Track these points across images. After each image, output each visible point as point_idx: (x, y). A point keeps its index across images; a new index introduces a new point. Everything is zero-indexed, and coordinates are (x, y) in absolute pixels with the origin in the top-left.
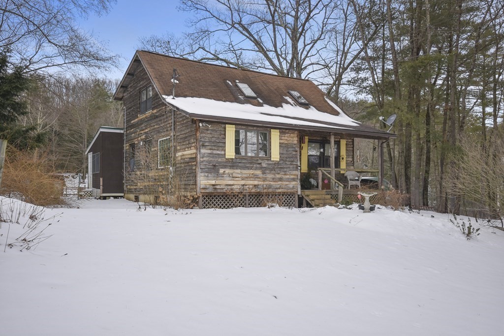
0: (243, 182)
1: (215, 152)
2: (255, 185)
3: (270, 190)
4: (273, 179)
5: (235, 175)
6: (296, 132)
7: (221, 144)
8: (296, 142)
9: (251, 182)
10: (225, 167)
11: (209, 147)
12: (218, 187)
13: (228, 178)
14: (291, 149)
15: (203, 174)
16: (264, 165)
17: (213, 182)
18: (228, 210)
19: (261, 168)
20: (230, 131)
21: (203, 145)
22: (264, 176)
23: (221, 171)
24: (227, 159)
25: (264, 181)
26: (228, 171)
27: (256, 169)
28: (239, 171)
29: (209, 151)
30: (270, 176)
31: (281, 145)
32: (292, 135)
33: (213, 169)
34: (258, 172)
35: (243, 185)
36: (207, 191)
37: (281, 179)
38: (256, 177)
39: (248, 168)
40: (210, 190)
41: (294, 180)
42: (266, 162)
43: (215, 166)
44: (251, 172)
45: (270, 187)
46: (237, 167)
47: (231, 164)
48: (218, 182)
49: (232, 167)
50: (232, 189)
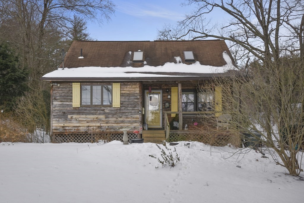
0: (88, 124)
1: (65, 103)
2: (98, 127)
3: (112, 130)
4: (115, 121)
5: (80, 119)
6: (138, 84)
7: (69, 97)
8: (138, 92)
9: (94, 124)
10: (73, 113)
11: (59, 100)
12: (67, 128)
13: (75, 122)
14: (133, 98)
15: (55, 119)
16: (107, 111)
17: (62, 125)
18: (81, 144)
19: (104, 113)
20: (76, 88)
21: (55, 99)
22: (107, 120)
23: (69, 117)
24: (74, 108)
25: (107, 123)
26: (75, 116)
27: (100, 114)
28: (84, 116)
29: (60, 103)
30: (112, 119)
31: (122, 95)
32: (134, 86)
33: (64, 115)
34: (102, 117)
35: (88, 127)
36: (58, 131)
37: (123, 122)
38: (99, 120)
39: (93, 114)
40: (61, 130)
41: (135, 122)
42: (109, 108)
43: (64, 113)
44: (95, 116)
45: (112, 128)
46: (83, 113)
47: (78, 111)
48: (66, 125)
49: (79, 113)
50: (78, 130)
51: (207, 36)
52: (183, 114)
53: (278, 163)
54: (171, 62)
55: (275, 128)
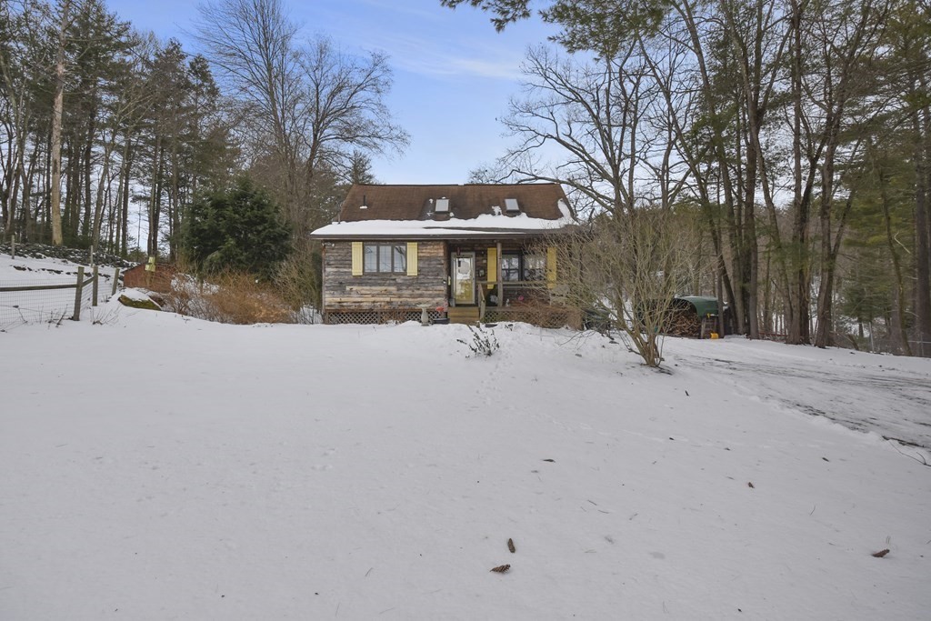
0: (373, 299)
1: (342, 270)
2: (388, 302)
3: (407, 307)
4: (411, 295)
5: (363, 292)
6: (442, 243)
7: (347, 262)
8: (442, 254)
9: (382, 299)
10: (353, 284)
11: (334, 266)
12: (345, 304)
13: (356, 296)
14: (435, 262)
15: (328, 292)
16: (399, 281)
17: (338, 300)
18: (364, 325)
19: (396, 284)
20: (357, 248)
21: (328, 264)
22: (399, 292)
23: (348, 288)
24: (354, 276)
25: (399, 297)
26: (355, 288)
27: (389, 285)
28: (368, 288)
29: (335, 270)
30: (407, 292)
31: (420, 259)
32: (436, 247)
33: (340, 286)
34: (393, 289)
35: (374, 302)
36: (332, 308)
37: (421, 296)
38: (388, 293)
39: (380, 285)
40: (337, 307)
41: (439, 296)
42: (402, 277)
43: (341, 283)
44: (384, 288)
45: (407, 304)
46: (366, 284)
47: (359, 281)
48: (343, 299)
49: (360, 284)
50: (361, 306)
51: (537, 178)
52: (504, 285)
53: (631, 350)
54: (487, 214)
55: (628, 305)
